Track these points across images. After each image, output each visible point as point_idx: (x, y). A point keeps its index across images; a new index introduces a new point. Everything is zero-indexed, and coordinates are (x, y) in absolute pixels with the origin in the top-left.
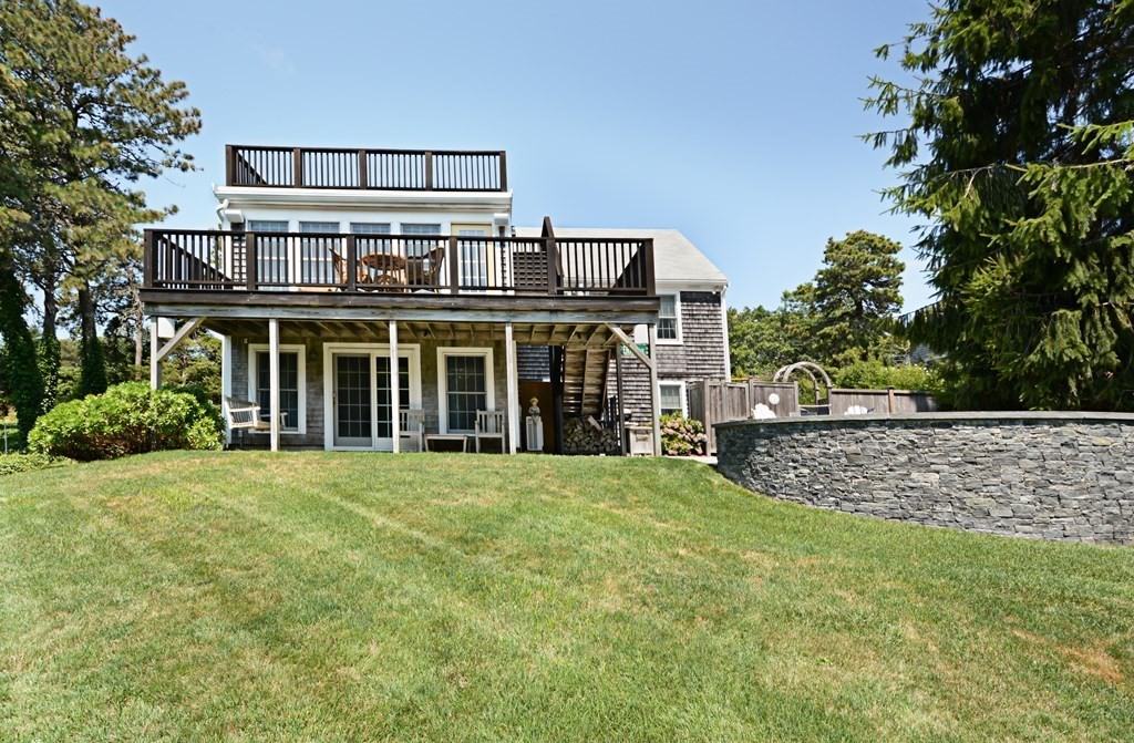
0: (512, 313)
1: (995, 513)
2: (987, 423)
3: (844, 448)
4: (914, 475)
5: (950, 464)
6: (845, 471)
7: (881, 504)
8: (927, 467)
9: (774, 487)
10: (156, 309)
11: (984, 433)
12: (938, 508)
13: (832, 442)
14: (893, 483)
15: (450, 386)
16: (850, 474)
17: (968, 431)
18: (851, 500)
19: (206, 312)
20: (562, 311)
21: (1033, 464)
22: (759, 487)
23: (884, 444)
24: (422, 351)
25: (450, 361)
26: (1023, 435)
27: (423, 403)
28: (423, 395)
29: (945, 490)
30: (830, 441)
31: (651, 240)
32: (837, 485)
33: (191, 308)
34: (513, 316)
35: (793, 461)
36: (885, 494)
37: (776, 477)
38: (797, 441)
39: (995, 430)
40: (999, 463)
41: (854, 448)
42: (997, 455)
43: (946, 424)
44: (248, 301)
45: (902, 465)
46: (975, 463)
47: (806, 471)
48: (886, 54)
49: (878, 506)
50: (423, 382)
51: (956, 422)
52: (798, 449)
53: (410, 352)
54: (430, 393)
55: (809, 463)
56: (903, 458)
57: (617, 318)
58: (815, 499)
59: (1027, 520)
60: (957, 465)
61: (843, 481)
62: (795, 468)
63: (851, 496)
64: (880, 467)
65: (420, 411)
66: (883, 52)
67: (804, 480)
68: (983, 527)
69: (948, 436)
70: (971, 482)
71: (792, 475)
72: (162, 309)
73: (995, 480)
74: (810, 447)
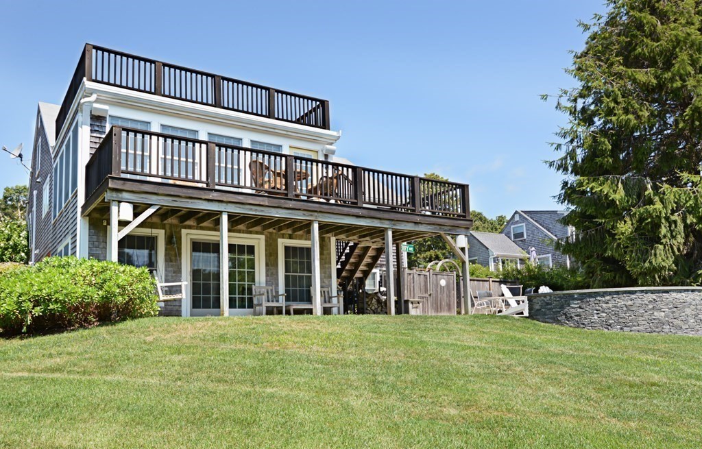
0: (393, 222)
1: (684, 327)
2: (680, 291)
3: (625, 303)
4: (655, 313)
5: (668, 308)
6: (626, 313)
7: (642, 327)
8: (660, 310)
9: (584, 324)
10: (120, 195)
11: (679, 295)
12: (664, 327)
13: (619, 301)
14: (647, 317)
15: (287, 270)
16: (628, 315)
17: (674, 294)
18: (628, 326)
19: (168, 201)
20: (422, 223)
21: (694, 307)
22: (572, 325)
23: (644, 301)
24: (266, 241)
25: (287, 249)
26: (691, 296)
27: (266, 281)
28: (267, 275)
29: (667, 319)
30: (617, 300)
31: (468, 186)
32: (621, 320)
33: (154, 197)
34: (394, 225)
35: (597, 310)
36: (644, 322)
37: (586, 318)
38: (599, 301)
39: (683, 294)
40: (684, 307)
41: (630, 303)
42: (684, 304)
43: (667, 292)
44: (210, 197)
45: (650, 310)
46: (677, 308)
47: (604, 315)
48: (546, 99)
49: (641, 328)
50: (267, 265)
51: (671, 291)
52: (600, 305)
53: (256, 241)
54: (272, 274)
55: (606, 311)
56: (651, 307)
57: (450, 230)
58: (609, 328)
59: (693, 329)
60: (671, 308)
61: (625, 318)
62: (598, 314)
63: (628, 325)
64: (642, 311)
65: (263, 287)
66: (545, 97)
67: (603, 319)
68: (680, 333)
69: (668, 297)
70: (676, 315)
71: (596, 317)
72: (126, 196)
73: (683, 314)
74: (607, 303)
